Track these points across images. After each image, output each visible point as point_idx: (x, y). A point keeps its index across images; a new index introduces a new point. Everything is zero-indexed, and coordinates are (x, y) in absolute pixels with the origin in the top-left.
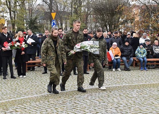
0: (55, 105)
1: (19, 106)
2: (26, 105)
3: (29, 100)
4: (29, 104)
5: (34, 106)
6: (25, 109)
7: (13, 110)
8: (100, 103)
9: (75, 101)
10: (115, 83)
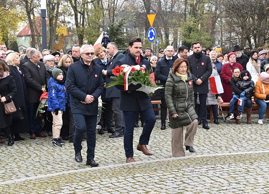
0: (145, 185)
1: (80, 184)
2: (93, 182)
3: (99, 175)
4: (99, 181)
5: (107, 185)
6: (92, 189)
7: (70, 190)
8: (230, 183)
9: (183, 179)
10: (262, 146)
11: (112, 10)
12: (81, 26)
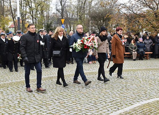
9: (70, 81)
11: (48, 17)
12: (35, 24)
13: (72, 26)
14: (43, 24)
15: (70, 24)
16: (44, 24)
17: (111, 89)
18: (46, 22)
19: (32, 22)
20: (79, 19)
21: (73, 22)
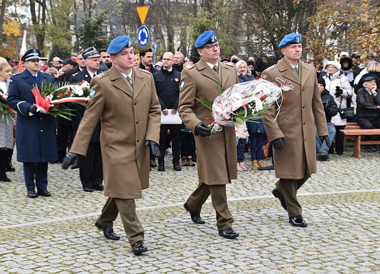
1: (23, 241)
2: (41, 239)
3: (51, 229)
4: (50, 237)
5: (61, 242)
6: (38, 247)
7: (8, 250)
9: (165, 232)
12: (41, 23)
13: (177, 30)
14: (69, 23)
15: (169, 23)
16: (74, 23)
17: (317, 266)
18: (81, 15)
19: (30, 17)
20: (202, 5)
21: (180, 16)
